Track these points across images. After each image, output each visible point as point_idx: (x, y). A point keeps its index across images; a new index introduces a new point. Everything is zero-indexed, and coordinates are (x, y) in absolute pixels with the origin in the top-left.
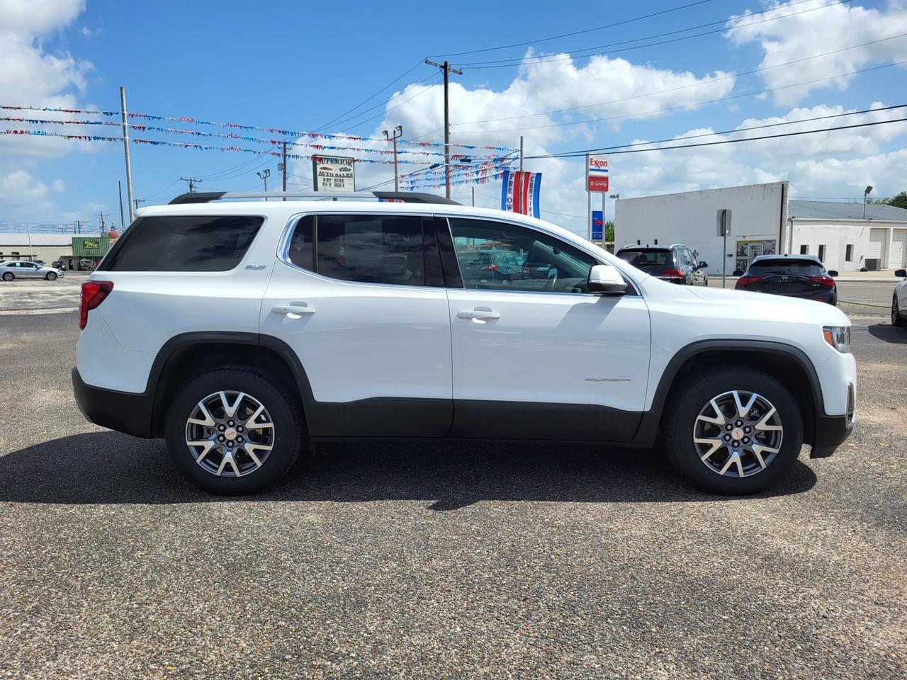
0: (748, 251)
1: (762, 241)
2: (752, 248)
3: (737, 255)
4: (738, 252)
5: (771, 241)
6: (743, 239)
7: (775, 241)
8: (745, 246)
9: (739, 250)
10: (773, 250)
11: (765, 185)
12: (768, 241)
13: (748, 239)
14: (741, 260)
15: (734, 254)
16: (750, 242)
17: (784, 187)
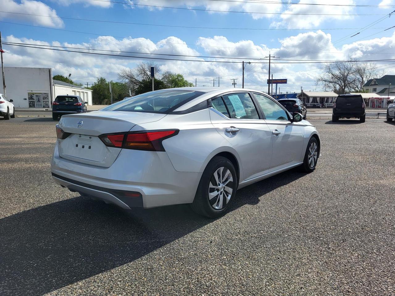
0: (35, 97)
1: (41, 93)
2: (37, 96)
3: (29, 99)
4: (29, 98)
5: (46, 94)
6: (32, 92)
7: (48, 93)
8: (32, 95)
9: (30, 97)
10: (47, 98)
11: (40, 68)
12: (45, 93)
13: (34, 92)
14: (31, 101)
15: (28, 99)
16: (35, 93)
17: (50, 71)
